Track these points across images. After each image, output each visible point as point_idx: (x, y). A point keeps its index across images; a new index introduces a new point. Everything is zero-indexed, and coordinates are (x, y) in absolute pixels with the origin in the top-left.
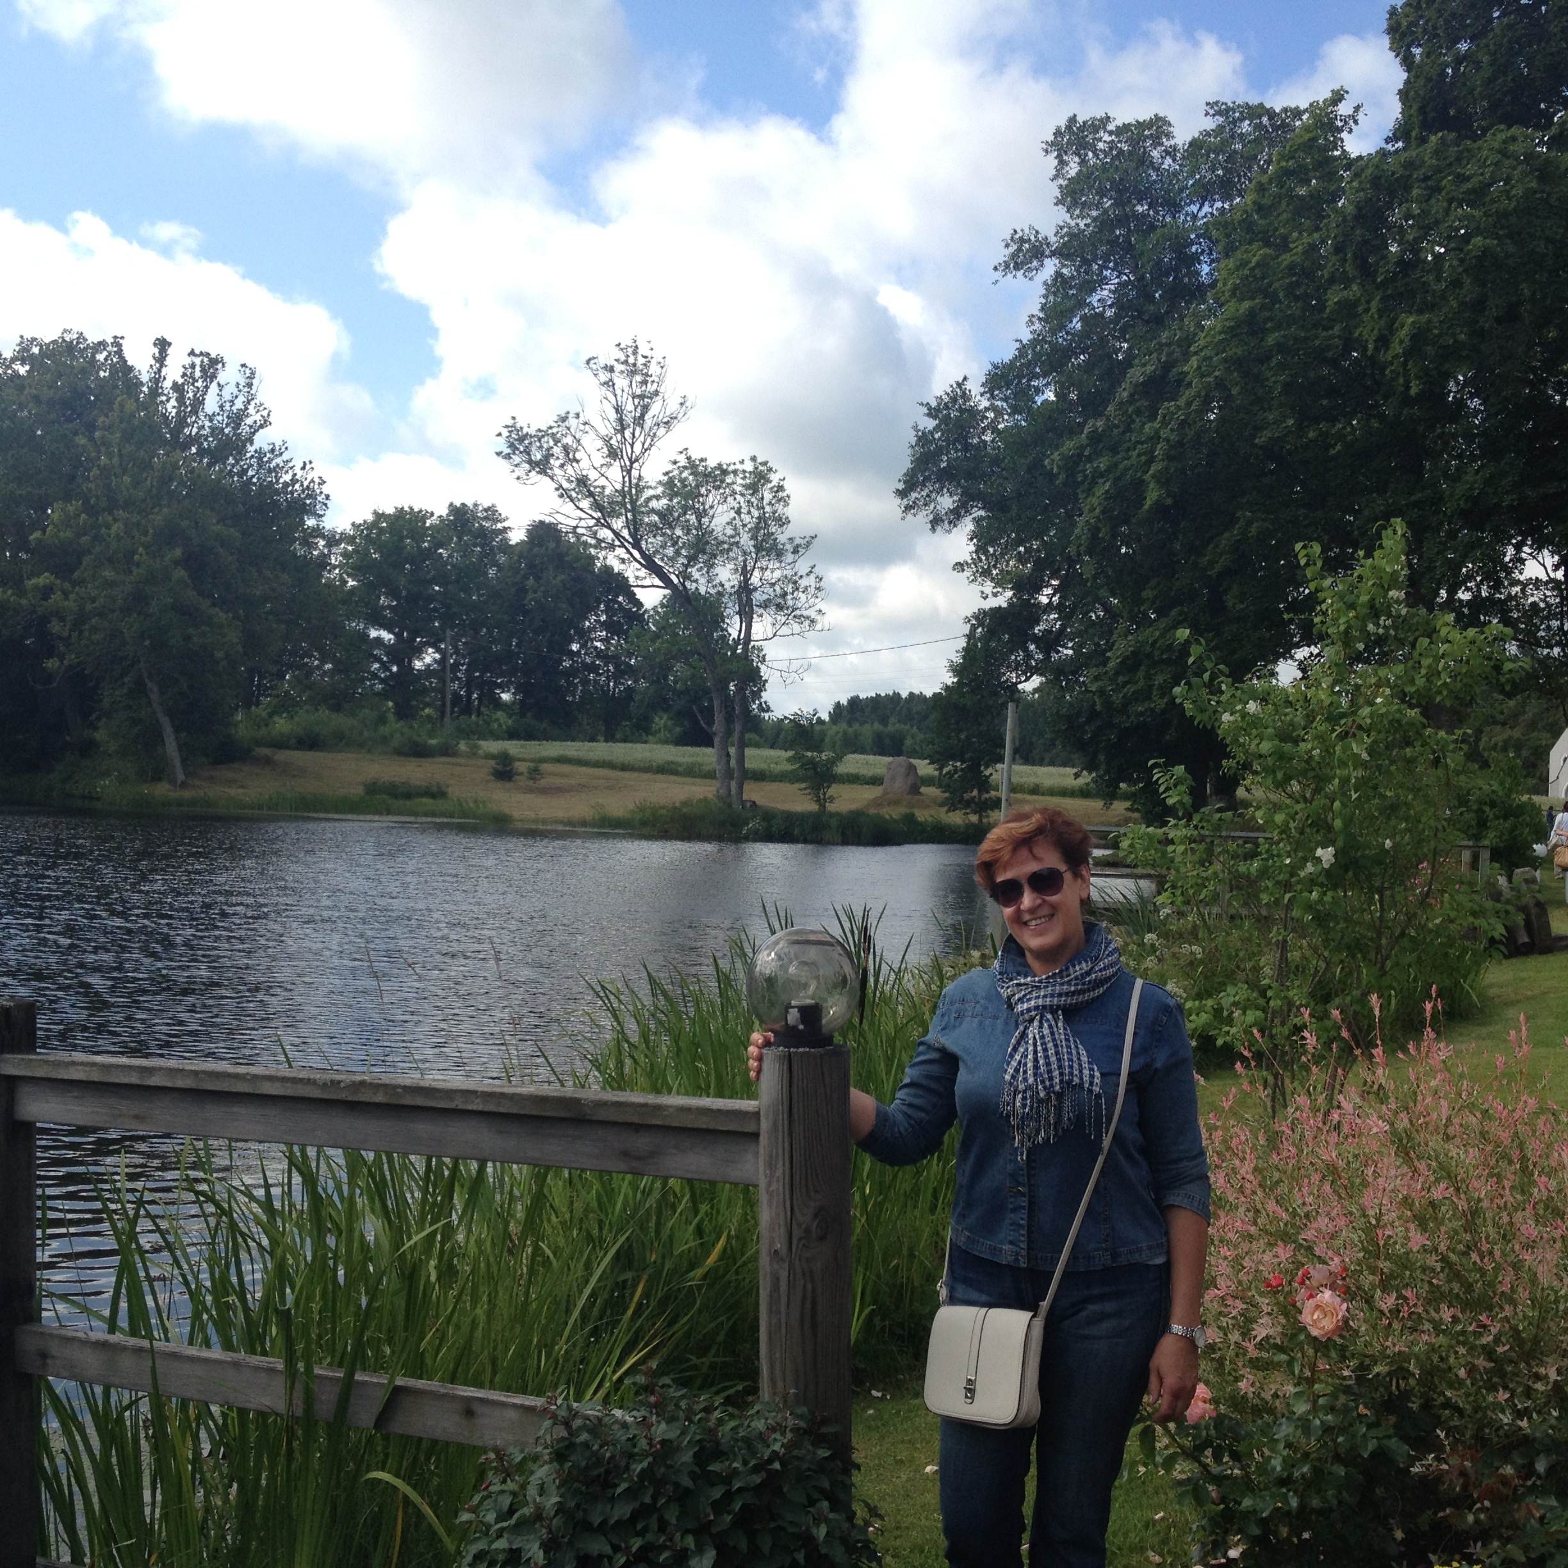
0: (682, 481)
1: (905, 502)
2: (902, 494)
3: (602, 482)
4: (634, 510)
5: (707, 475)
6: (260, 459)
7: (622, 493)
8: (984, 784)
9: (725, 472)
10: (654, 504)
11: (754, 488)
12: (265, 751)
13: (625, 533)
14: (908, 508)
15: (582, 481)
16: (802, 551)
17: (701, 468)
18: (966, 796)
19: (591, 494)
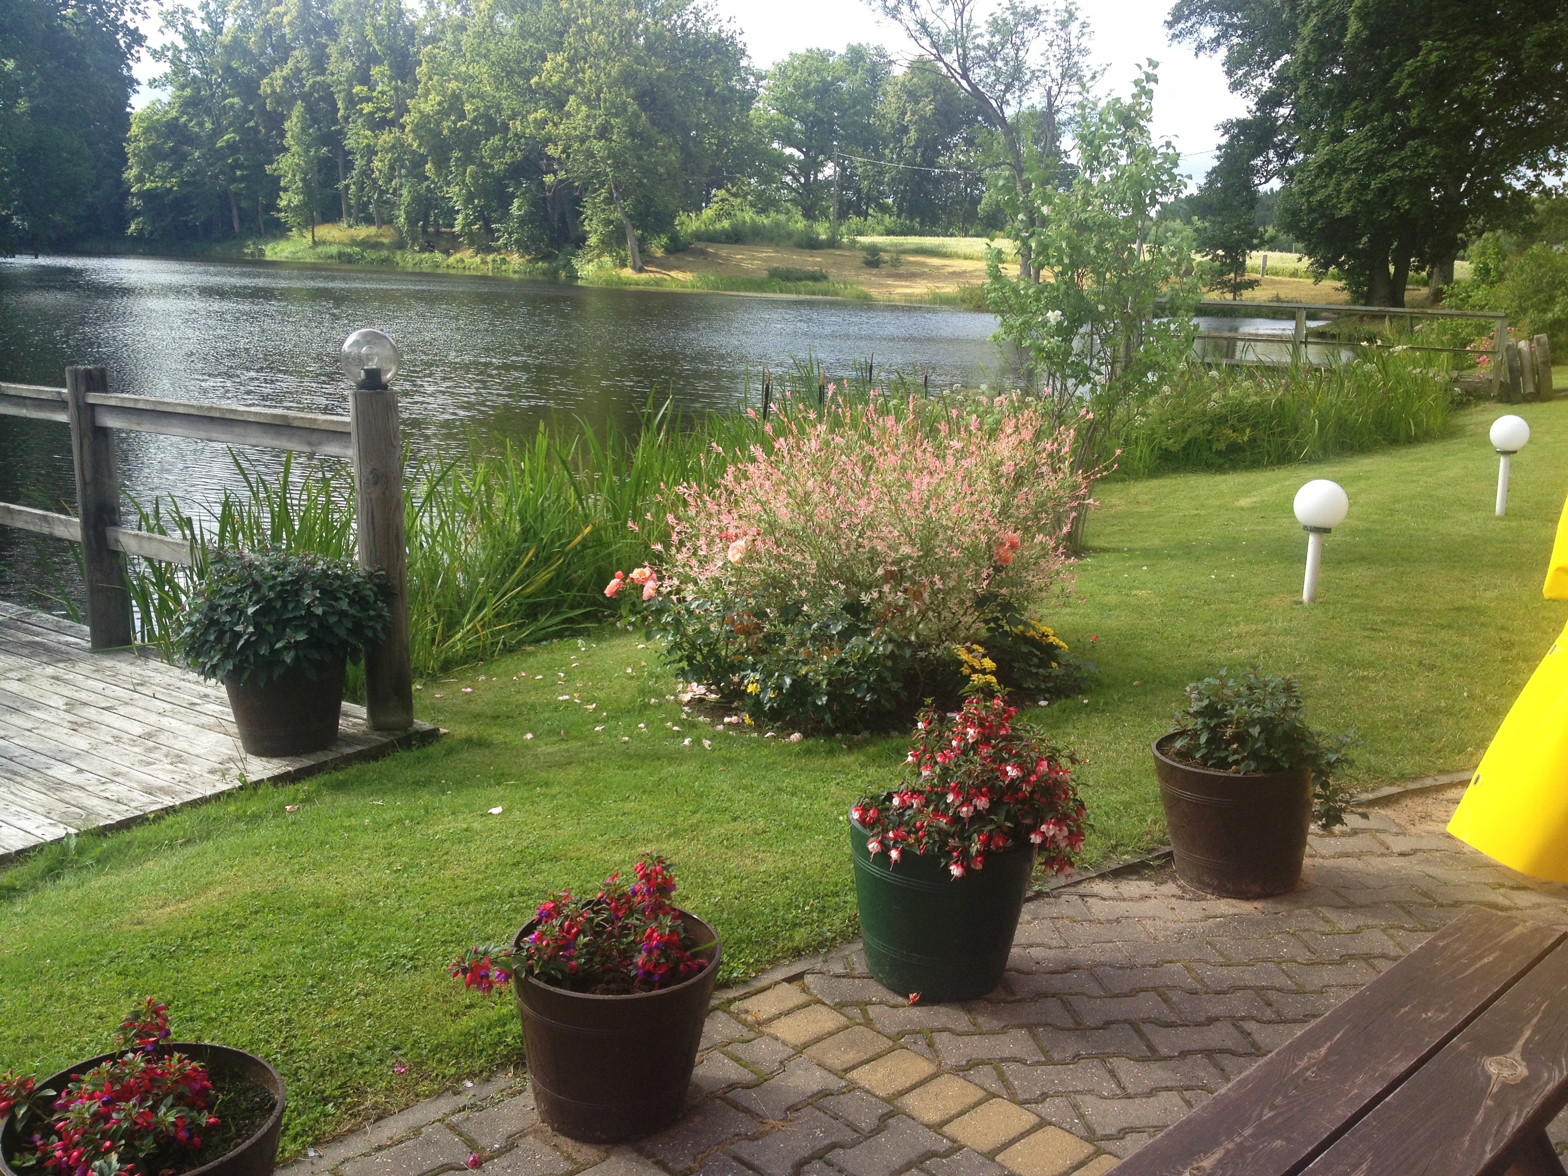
0: (1004, 20)
1: (1172, 31)
2: (1170, 25)
3: (938, 23)
4: (964, 47)
5: (1025, 15)
6: (697, 14)
7: (955, 32)
8: (1240, 267)
9: (1038, 12)
10: (979, 41)
11: (1064, 25)
12: (700, 245)
13: (956, 66)
14: (1175, 36)
15: (923, 25)
16: (1098, 76)
17: (1019, 10)
18: (1226, 278)
19: (930, 35)
